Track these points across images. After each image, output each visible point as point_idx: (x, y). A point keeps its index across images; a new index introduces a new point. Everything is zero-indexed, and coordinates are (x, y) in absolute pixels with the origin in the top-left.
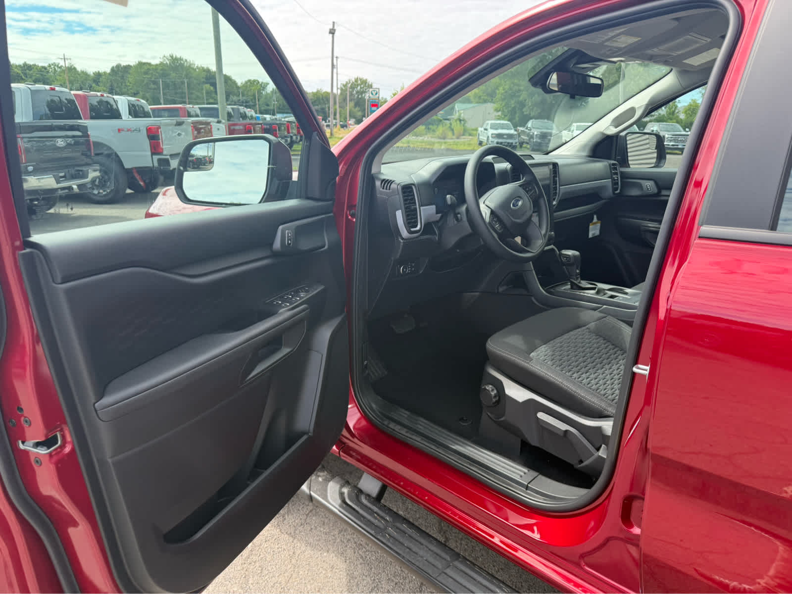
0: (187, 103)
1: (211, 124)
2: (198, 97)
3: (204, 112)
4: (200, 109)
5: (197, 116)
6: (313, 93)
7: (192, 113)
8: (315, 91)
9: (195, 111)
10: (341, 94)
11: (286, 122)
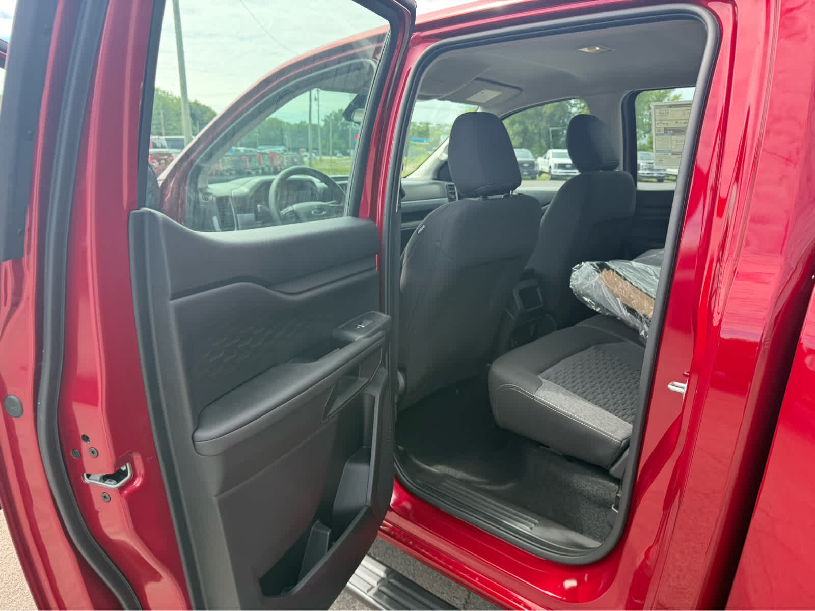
0: (163, 134)
1: (173, 155)
2: (175, 128)
3: (171, 143)
4: (167, 140)
5: (163, 147)
6: (296, 124)
7: (159, 145)
8: (298, 122)
9: (161, 143)
10: (325, 125)
11: (257, 154)
